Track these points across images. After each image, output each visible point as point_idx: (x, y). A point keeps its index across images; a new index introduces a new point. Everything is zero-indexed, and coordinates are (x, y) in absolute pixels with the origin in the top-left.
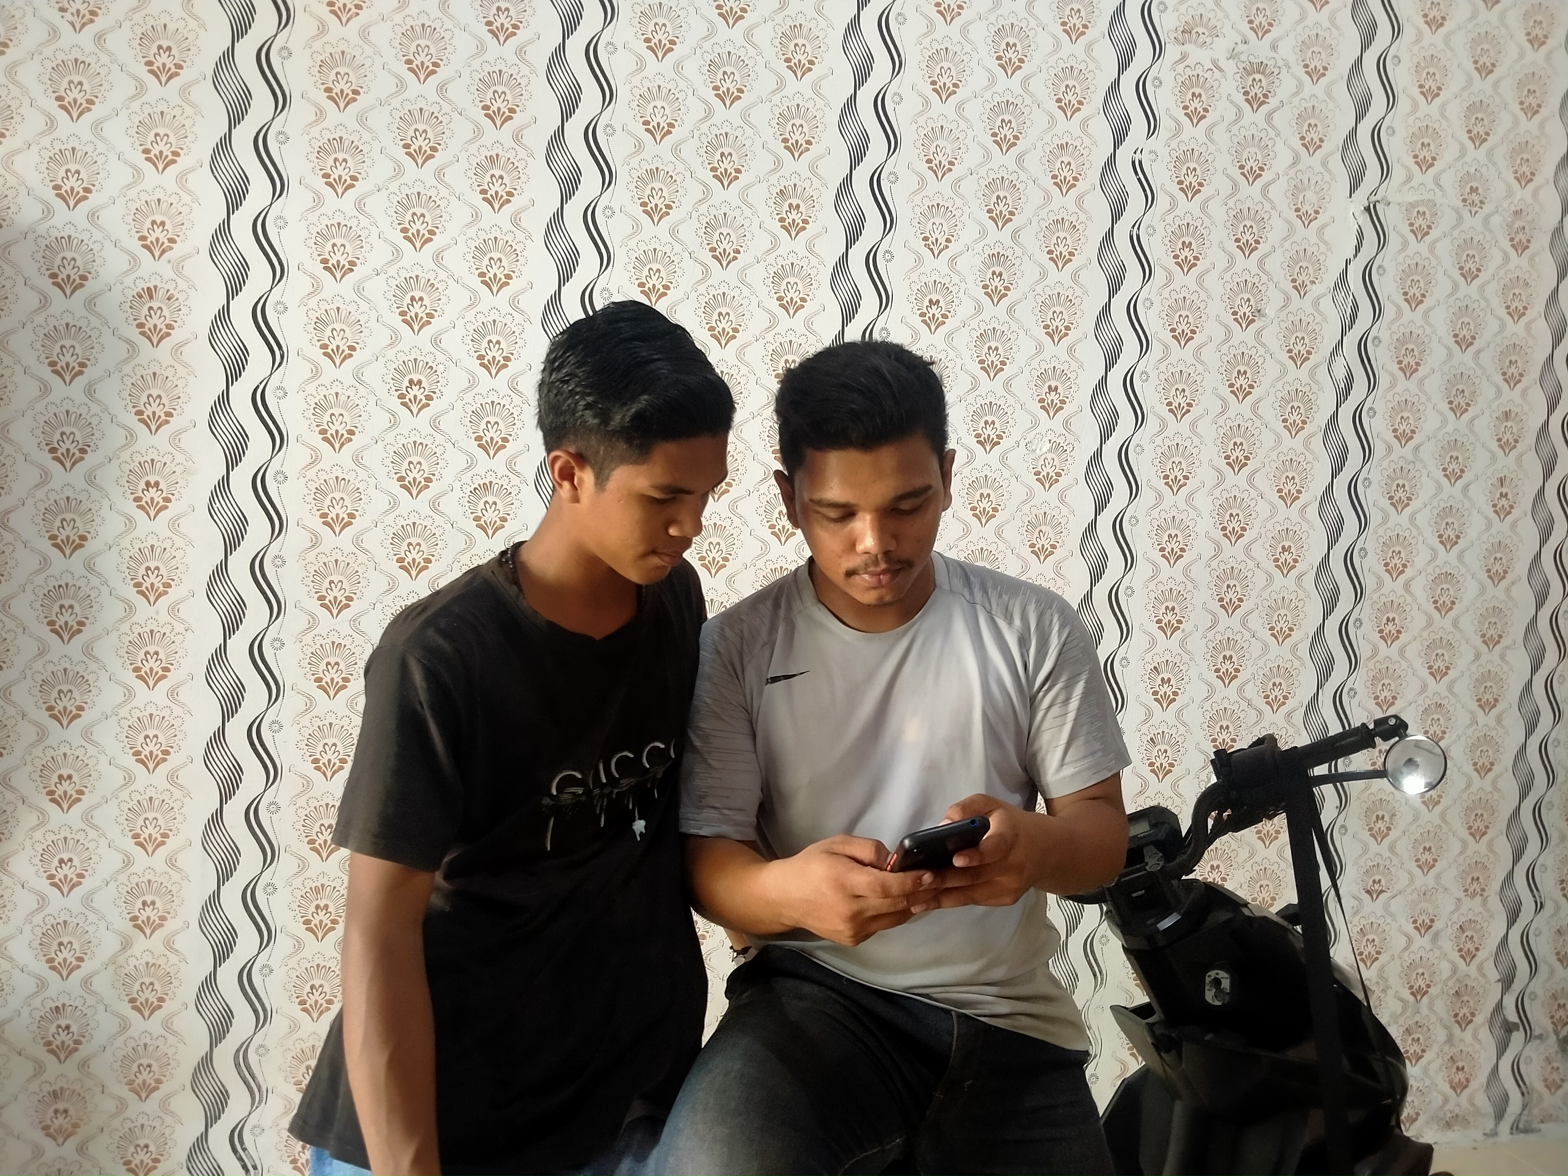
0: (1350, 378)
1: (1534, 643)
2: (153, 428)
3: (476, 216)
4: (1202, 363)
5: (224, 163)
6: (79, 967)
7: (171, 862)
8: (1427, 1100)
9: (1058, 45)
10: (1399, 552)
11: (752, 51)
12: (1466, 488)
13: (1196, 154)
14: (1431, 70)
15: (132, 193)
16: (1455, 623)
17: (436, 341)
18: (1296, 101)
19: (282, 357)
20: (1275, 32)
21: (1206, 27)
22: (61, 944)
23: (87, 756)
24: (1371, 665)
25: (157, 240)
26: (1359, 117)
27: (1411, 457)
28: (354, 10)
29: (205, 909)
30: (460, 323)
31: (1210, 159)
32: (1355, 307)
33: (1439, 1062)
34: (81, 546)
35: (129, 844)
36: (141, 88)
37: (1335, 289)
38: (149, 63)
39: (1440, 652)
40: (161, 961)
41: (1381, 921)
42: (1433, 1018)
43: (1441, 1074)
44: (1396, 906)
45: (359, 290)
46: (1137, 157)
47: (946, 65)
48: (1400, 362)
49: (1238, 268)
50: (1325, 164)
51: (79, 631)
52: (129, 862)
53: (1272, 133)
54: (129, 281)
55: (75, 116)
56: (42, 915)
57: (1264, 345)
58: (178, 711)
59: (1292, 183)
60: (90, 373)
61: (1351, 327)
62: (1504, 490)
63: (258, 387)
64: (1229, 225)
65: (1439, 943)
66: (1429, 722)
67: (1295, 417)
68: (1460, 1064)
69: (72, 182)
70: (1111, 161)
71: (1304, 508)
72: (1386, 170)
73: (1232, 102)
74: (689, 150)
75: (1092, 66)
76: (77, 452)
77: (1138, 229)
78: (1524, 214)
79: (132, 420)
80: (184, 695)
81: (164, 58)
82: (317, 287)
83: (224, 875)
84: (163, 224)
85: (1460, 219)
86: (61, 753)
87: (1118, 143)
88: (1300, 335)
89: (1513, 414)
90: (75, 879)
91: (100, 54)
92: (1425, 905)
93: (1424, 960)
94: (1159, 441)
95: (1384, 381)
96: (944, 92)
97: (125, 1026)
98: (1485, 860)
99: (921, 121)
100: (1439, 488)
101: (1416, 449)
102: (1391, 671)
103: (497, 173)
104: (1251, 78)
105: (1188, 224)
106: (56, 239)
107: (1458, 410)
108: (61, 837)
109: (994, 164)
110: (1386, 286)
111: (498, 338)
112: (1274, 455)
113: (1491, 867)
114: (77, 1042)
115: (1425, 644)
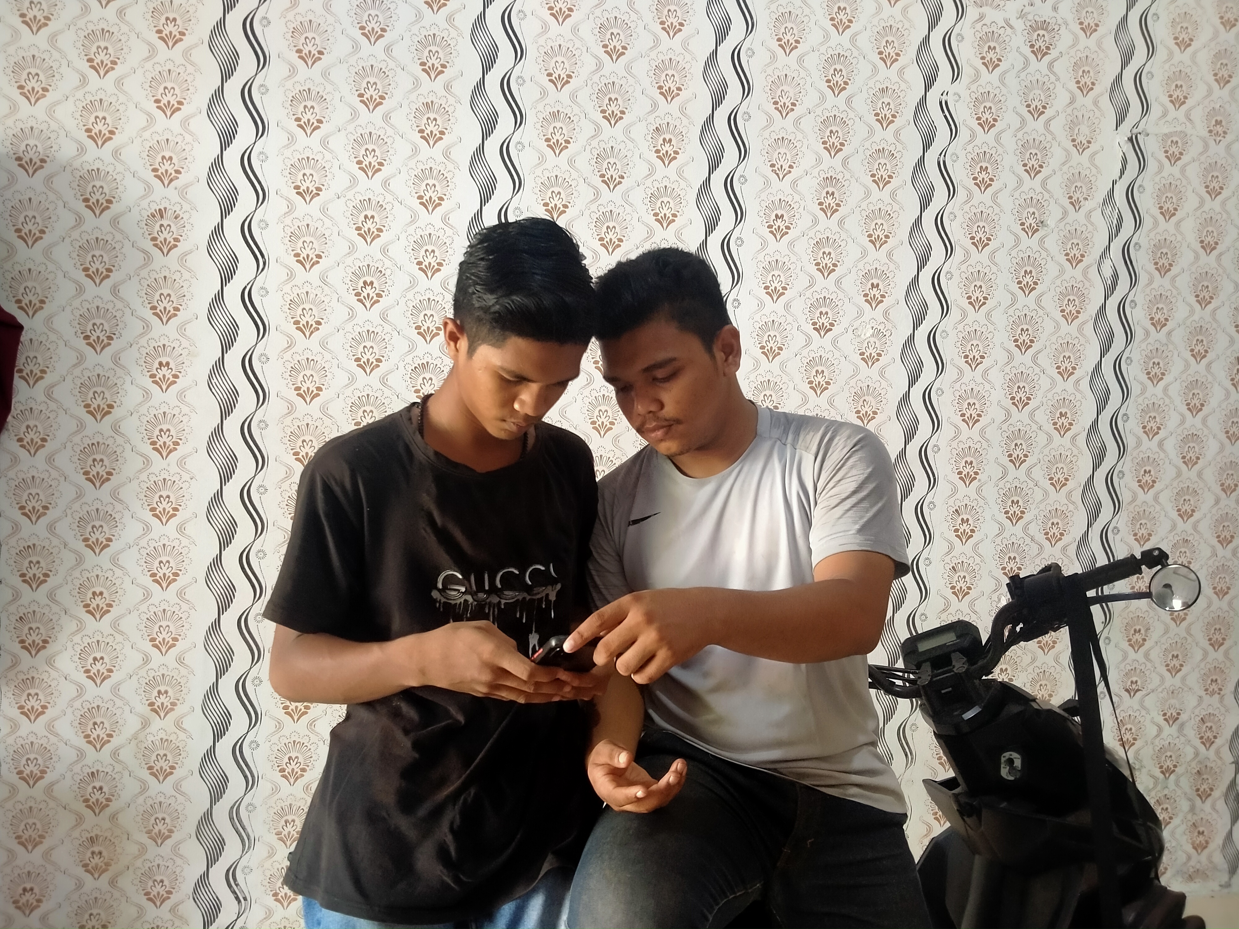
0: (1115, 277)
2: (165, 320)
3: (416, 151)
4: (996, 264)
5: (218, 110)
6: (109, 741)
7: (180, 660)
8: (1174, 857)
9: (880, 9)
10: (1155, 417)
11: (634, 16)
12: (1209, 365)
13: (992, 95)
14: (1185, 25)
15: (147, 135)
16: (1200, 475)
17: (384, 251)
18: (1072, 52)
19: (264, 263)
22: (95, 723)
23: (114, 577)
24: (1131, 508)
25: (166, 171)
26: (1124, 64)
27: (1164, 340)
29: (206, 696)
30: (403, 237)
31: (1003, 99)
32: (1120, 219)
33: (1183, 827)
34: (109, 413)
35: (147, 646)
36: (153, 51)
37: (1104, 204)
38: (159, 32)
39: (1187, 498)
40: (173, 738)
41: (1137, 714)
42: (1179, 792)
43: (1186, 837)
44: (1150, 702)
45: (323, 210)
46: (944, 98)
47: (789, 25)
48: (1156, 264)
49: (1025, 188)
50: (1096, 103)
51: (108, 480)
52: (147, 660)
53: (1053, 78)
54: (144, 204)
55: (102, 74)
56: (81, 700)
57: (1046, 250)
58: (185, 542)
59: (1069, 118)
60: (115, 276)
61: (1116, 235)
63: (246, 287)
64: (1017, 153)
65: (1185, 732)
66: (1178, 554)
67: (1071, 308)
68: (1201, 829)
69: (100, 126)
70: (923, 101)
71: (1078, 381)
72: (1146, 108)
73: (1020, 53)
74: (583, 96)
75: (907, 25)
76: (105, 339)
77: (945, 156)
79: (148, 314)
80: (190, 529)
81: (170, 27)
82: (291, 208)
83: (222, 670)
84: (171, 158)
85: (1206, 146)
86: (94, 574)
87: (928, 86)
88: (1075, 241)
90: (106, 673)
91: (121, 24)
92: (1173, 701)
93: (1172, 745)
94: (960, 327)
95: (1143, 278)
96: (788, 47)
97: (145, 788)
98: (1222, 666)
99: (770, 71)
100: (1187, 366)
101: (1169, 333)
102: (1147, 513)
103: (432, 116)
104: (1036, 33)
105: (985, 152)
106: (88, 171)
107: (1203, 302)
108: (95, 640)
109: (828, 105)
110: (1145, 202)
111: (433, 248)
112: (1054, 339)
113: (1226, 671)
114: (108, 800)
115: (1175, 491)
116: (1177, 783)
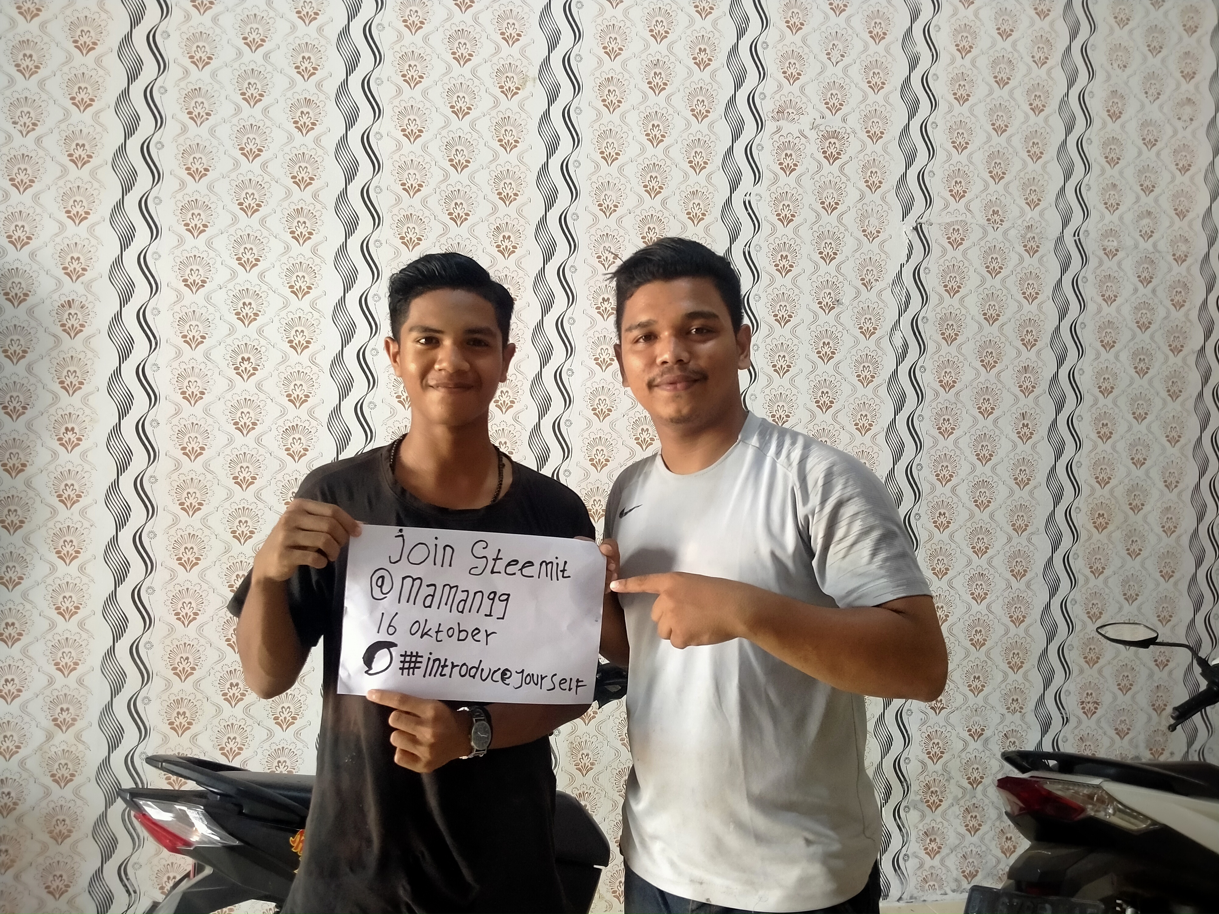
0: (906, 346)
1: (1052, 530)
2: (71, 392)
3: (288, 248)
4: (797, 337)
5: (119, 218)
6: (17, 752)
7: (80, 682)
8: (984, 861)
9: (689, 125)
10: (947, 466)
11: (475, 135)
12: (995, 421)
13: (789, 195)
14: (961, 131)
15: (58, 240)
16: (992, 516)
17: (260, 331)
18: (861, 156)
19: (156, 344)
20: (845, 110)
21: (794, 108)
22: (5, 737)
23: (25, 610)
24: (928, 546)
25: (75, 269)
26: (908, 165)
27: (953, 400)
28: (205, 116)
29: (102, 714)
30: (276, 319)
31: (799, 198)
32: (908, 296)
33: (992, 833)
34: (23, 470)
35: (53, 670)
36: (65, 171)
37: (893, 284)
38: (70, 155)
39: (980, 537)
40: (73, 749)
41: (943, 730)
43: (994, 843)
44: (954, 718)
45: (208, 299)
46: (747, 198)
47: (610, 141)
48: (943, 334)
49: (821, 272)
50: (883, 199)
51: (20, 527)
52: (52, 681)
53: (844, 179)
54: (55, 296)
55: (22, 190)
57: (842, 324)
58: (85, 580)
59: (860, 212)
60: (29, 357)
61: (905, 311)
62: (1025, 422)
63: (140, 364)
64: (814, 242)
65: (989, 746)
66: (974, 586)
67: (866, 373)
68: (1009, 836)
69: (19, 233)
70: (729, 202)
71: (874, 436)
72: (929, 201)
73: (814, 158)
74: (432, 202)
75: (713, 138)
76: (20, 409)
77: (749, 247)
78: (1034, 228)
79: (57, 387)
80: (89, 569)
81: (80, 151)
82: (180, 297)
83: (116, 691)
84: (78, 259)
85: (985, 233)
86: (7, 608)
87: (733, 189)
88: (868, 317)
89: (1031, 368)
90: (16, 693)
91: (38, 150)
92: (977, 719)
93: (978, 758)
94: (767, 391)
95: (931, 347)
96: (609, 159)
97: (48, 793)
98: (1022, 687)
99: (594, 178)
100: (975, 421)
101: (957, 394)
102: (944, 550)
103: (302, 220)
104: (828, 141)
105: (785, 243)
106: (9, 270)
107: (988, 366)
108: (7, 664)
109: (646, 206)
110: (930, 281)
111: (303, 329)
112: (851, 400)
113: (1027, 691)
114: (15, 804)
115: (969, 531)
116: (984, 793)
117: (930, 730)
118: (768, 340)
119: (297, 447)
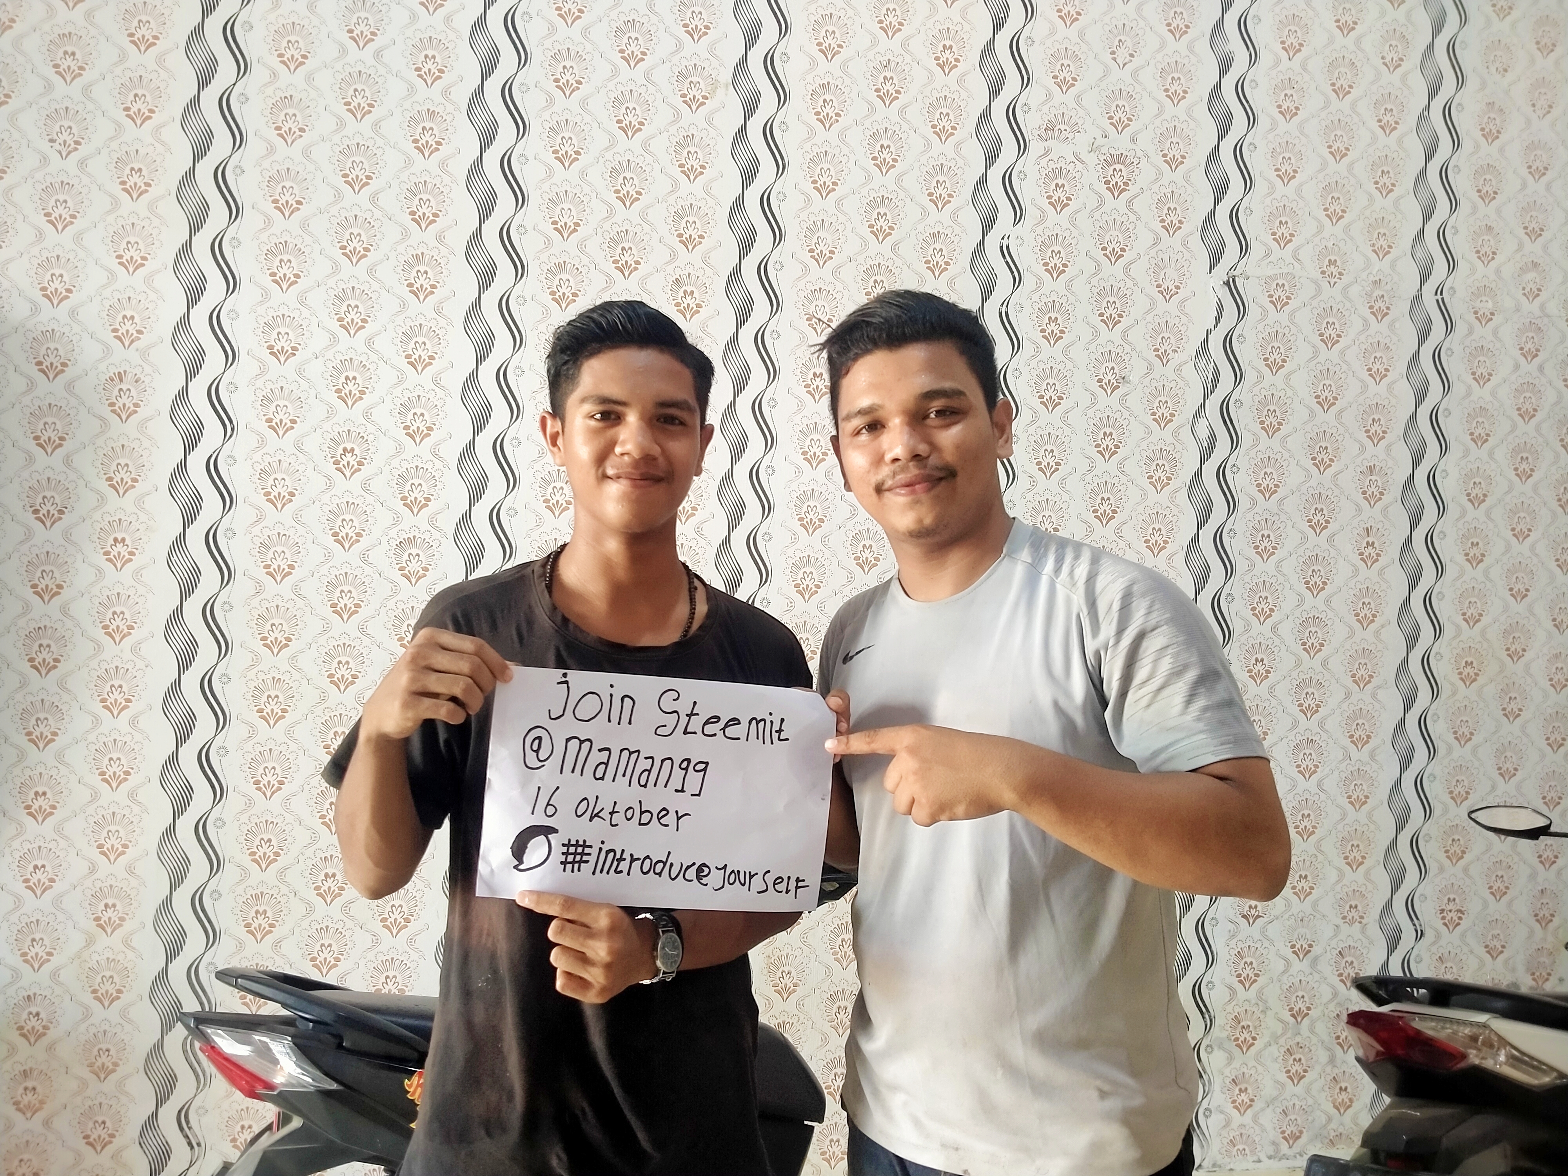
0: (1213, 438)
1: (1405, 683)
2: (121, 492)
4: (1069, 426)
5: (185, 265)
6: (49, 960)
7: (130, 870)
8: (1310, 1118)
9: (928, 145)
10: (1266, 598)
11: (649, 159)
12: (1331, 538)
13: (1060, 238)
14: (1287, 155)
15: (106, 293)
16: (1325, 664)
17: (367, 415)
18: (1155, 188)
19: (233, 430)
20: (1134, 126)
21: (1068, 124)
22: (33, 940)
23: (60, 776)
25: (127, 331)
26: (1217, 200)
27: (1275, 510)
28: (298, 133)
29: (159, 911)
30: (388, 399)
31: (1074, 242)
32: (1217, 373)
33: (1322, 1082)
34: (58, 593)
35: (94, 853)
37: (1196, 356)
38: (123, 183)
39: (1310, 690)
40: (120, 957)
41: (1258, 945)
42: (1314, 1040)
43: (1324, 1094)
44: (1273, 931)
45: (300, 372)
46: (1005, 242)
47: (825, 166)
48: (1262, 422)
49: (1102, 340)
50: (1184, 244)
51: (55, 667)
52: (94, 868)
53: (1132, 218)
54: (102, 367)
55: (60, 229)
56: (18, 914)
57: (1128, 409)
58: (138, 737)
59: (1153, 262)
60: (68, 445)
61: (1213, 391)
62: (1370, 540)
63: (211, 456)
64: (1092, 301)
65: (1319, 967)
66: (1301, 756)
67: (1160, 474)
68: (1343, 1085)
69: (56, 284)
70: (980, 247)
71: (1170, 557)
72: (1244, 248)
73: (1093, 190)
74: (593, 246)
75: (961, 163)
76: (56, 513)
77: (1007, 306)
78: (1383, 283)
79: (103, 486)
80: (143, 722)
81: (135, 178)
82: (263, 370)
83: (176, 882)
84: (132, 318)
85: (1319, 290)
86: (37, 772)
87: (986, 230)
88: (1163, 399)
89: (1377, 469)
90: (47, 883)
91: (82, 176)
92: (1302, 931)
93: (1304, 983)
94: (1029, 496)
95: (1246, 440)
96: (824, 189)
97: (87, 1014)
98: (1363, 889)
99: (803, 216)
100: (1305, 538)
101: (1281, 502)
102: (1261, 708)
103: (422, 269)
104: (1112, 168)
105: (1054, 301)
106: (42, 332)
107: (1321, 466)
108: (36, 846)
109: (871, 252)
110: (1245, 352)
111: (423, 411)
112: (1140, 509)
113: (1369, 895)
114: (45, 1028)
115: (1295, 683)
116: (1312, 1030)
117: (1240, 945)
118: (1032, 430)
119: (414, 566)
